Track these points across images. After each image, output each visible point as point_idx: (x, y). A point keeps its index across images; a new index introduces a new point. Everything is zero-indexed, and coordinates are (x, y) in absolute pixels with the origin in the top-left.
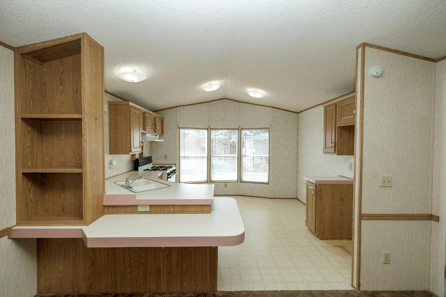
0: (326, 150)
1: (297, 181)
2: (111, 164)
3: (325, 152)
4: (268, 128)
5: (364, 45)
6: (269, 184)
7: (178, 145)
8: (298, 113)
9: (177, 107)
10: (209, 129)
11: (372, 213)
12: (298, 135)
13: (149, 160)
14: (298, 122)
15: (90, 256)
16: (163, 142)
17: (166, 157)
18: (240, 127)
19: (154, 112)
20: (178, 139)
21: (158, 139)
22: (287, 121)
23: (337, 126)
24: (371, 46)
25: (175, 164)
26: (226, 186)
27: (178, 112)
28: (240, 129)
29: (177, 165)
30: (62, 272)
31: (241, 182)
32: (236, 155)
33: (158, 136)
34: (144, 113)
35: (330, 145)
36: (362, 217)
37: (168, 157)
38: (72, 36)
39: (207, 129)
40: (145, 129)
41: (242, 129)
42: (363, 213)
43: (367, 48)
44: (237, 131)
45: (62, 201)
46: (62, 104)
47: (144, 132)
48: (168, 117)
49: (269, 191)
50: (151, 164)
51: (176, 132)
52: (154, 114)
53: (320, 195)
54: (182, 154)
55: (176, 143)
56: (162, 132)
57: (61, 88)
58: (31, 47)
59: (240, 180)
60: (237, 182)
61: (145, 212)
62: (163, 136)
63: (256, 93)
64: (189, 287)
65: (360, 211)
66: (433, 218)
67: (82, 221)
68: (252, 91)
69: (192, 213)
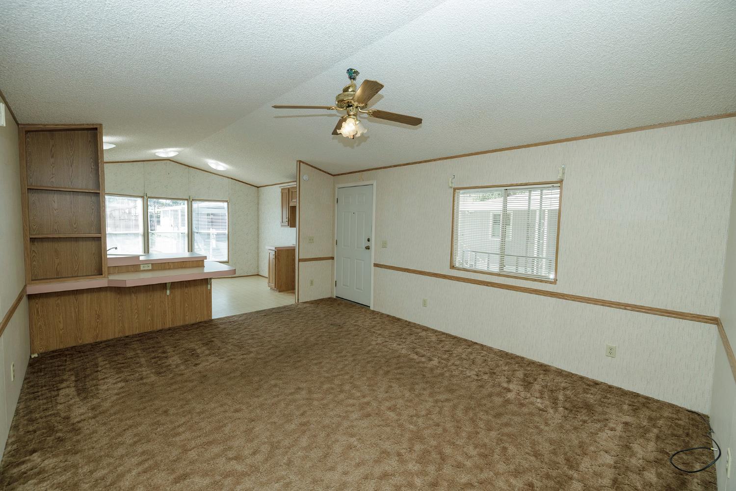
0: (283, 224)
1: (258, 257)
3: (282, 226)
4: (227, 201)
5: (300, 161)
6: (228, 263)
8: (258, 187)
10: (145, 197)
11: (305, 258)
12: (258, 210)
14: (258, 197)
15: (96, 310)
18: (191, 198)
23: (290, 206)
24: (303, 163)
28: (190, 200)
30: (63, 329)
32: (186, 232)
35: (285, 220)
36: (300, 260)
38: (87, 124)
39: (142, 197)
41: (193, 200)
42: (300, 258)
43: (301, 164)
44: (187, 202)
45: (56, 267)
46: (54, 175)
61: (147, 270)
63: (218, 165)
64: (190, 319)
65: (299, 258)
66: (333, 258)
67: (101, 276)
68: (212, 163)
69: (189, 267)
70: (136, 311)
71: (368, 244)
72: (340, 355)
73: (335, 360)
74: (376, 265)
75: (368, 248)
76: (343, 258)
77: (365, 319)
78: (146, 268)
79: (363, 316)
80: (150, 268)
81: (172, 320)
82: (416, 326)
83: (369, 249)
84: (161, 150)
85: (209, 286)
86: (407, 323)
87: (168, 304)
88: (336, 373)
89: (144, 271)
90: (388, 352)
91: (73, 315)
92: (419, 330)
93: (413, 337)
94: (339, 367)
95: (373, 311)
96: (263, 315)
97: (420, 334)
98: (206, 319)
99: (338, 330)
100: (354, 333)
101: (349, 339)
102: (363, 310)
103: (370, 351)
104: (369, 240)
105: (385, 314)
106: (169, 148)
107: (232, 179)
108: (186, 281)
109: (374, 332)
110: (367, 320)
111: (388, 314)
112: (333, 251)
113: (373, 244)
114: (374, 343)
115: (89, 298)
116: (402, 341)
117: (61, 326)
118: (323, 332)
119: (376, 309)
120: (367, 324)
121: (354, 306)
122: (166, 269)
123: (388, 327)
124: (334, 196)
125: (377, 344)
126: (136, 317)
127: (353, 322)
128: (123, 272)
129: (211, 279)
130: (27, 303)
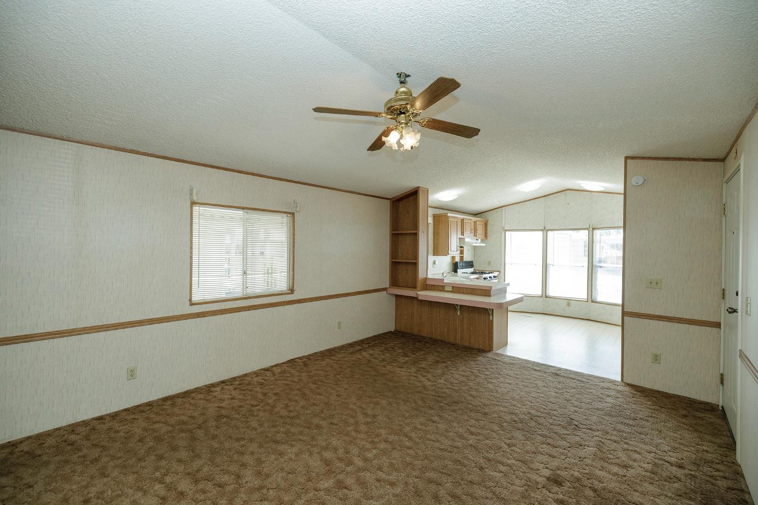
2: (434, 264)
7: (503, 250)
9: (502, 207)
10: (545, 230)
11: (637, 312)
13: (470, 264)
16: (484, 246)
17: (489, 263)
18: (591, 227)
20: (503, 243)
21: (480, 243)
25: (500, 271)
26: (568, 305)
27: (503, 213)
28: (591, 229)
29: (502, 272)
31: (593, 301)
32: (586, 265)
33: (480, 240)
34: (463, 220)
37: (492, 263)
39: (542, 230)
40: (462, 234)
42: (625, 310)
43: (628, 160)
47: (462, 237)
48: (492, 219)
50: (473, 269)
51: (501, 235)
52: (474, 219)
55: (500, 247)
56: (486, 236)
58: (397, 197)
59: (591, 299)
60: (587, 301)
62: (487, 240)
63: (593, 186)
64: (475, 344)
66: (719, 325)
67: (416, 289)
68: (586, 184)
69: (478, 295)
74: (741, 355)
78: (448, 290)
80: (451, 290)
85: (491, 317)
87: (458, 323)
91: (410, 312)
104: (737, 293)
112: (719, 313)
113: (739, 303)
117: (406, 318)
122: (460, 293)
126: (439, 325)
128: (435, 290)
129: (493, 310)
130: (394, 299)
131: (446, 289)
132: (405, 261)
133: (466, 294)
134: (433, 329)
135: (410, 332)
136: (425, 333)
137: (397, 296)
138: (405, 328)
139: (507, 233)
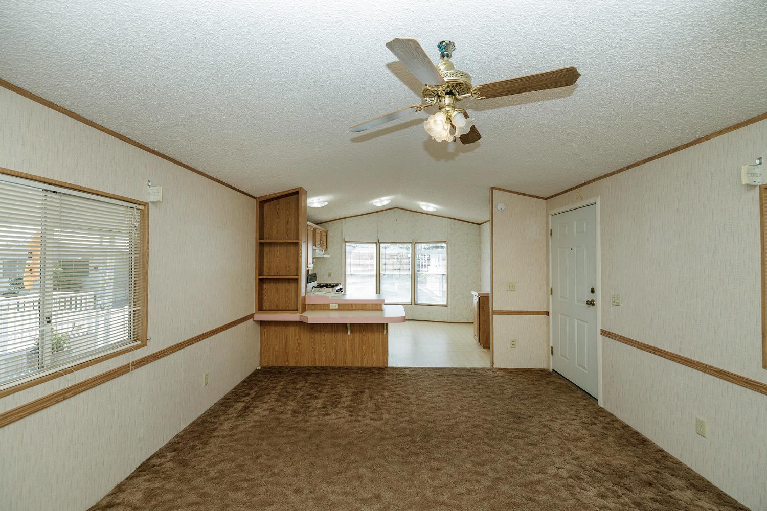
4: (446, 242)
5: (492, 188)
6: (447, 306)
7: (343, 261)
8: (480, 224)
9: (342, 218)
10: (378, 243)
11: (501, 310)
14: (480, 235)
16: (327, 258)
17: (330, 275)
18: (414, 241)
19: (316, 224)
20: (344, 255)
21: (324, 255)
22: (468, 233)
24: (497, 189)
25: (340, 283)
27: (343, 224)
28: (414, 243)
29: (343, 283)
30: (277, 351)
31: (415, 304)
32: (410, 273)
33: (324, 251)
37: (332, 275)
38: (292, 189)
39: (376, 243)
40: (315, 245)
41: (416, 243)
42: (494, 310)
43: (494, 190)
44: (411, 245)
47: (315, 248)
48: (332, 230)
49: (448, 315)
50: (316, 282)
51: (342, 246)
52: (321, 228)
53: (483, 307)
54: (348, 272)
55: (341, 259)
56: (327, 247)
57: (278, 220)
58: (267, 197)
59: (415, 303)
60: (412, 304)
62: (328, 251)
63: (429, 207)
64: (368, 363)
65: (492, 309)
66: (547, 313)
67: (296, 311)
68: (423, 205)
69: (369, 310)
70: (324, 346)
71: (590, 297)
72: (477, 468)
73: (463, 474)
74: (604, 333)
75: (591, 303)
76: (559, 315)
77: (573, 420)
78: (334, 308)
79: (573, 413)
80: (337, 307)
81: (352, 360)
82: (678, 469)
83: (593, 305)
84: (377, 200)
85: (385, 331)
86: (659, 456)
87: (349, 343)
88: (444, 498)
89: (333, 309)
90: (565, 500)
91: (284, 341)
92: (679, 483)
93: (649, 493)
94: (459, 489)
95: (601, 410)
96: (438, 374)
97: (673, 493)
98: (381, 365)
99: (511, 426)
100: (534, 438)
101: (516, 446)
102: (583, 403)
103: (532, 483)
104: (593, 291)
105: (621, 422)
106: (383, 197)
107: (451, 218)
108: (364, 324)
109: (569, 450)
110: (575, 422)
111: (628, 423)
112: (548, 304)
113: (598, 297)
114: (552, 470)
115: (293, 330)
116: (614, 491)
117: (277, 348)
118: (487, 421)
119: (609, 409)
120: (568, 430)
121: (573, 391)
122: (348, 310)
123: (607, 450)
124: (547, 226)
125: (556, 476)
126: (324, 350)
127: (548, 418)
128: (318, 310)
129: (387, 324)
130: (258, 327)
131: (331, 308)
132: (276, 277)
133: (356, 310)
134: (317, 357)
135: (283, 365)
136: (305, 362)
137: (261, 322)
138: (276, 361)
139: (347, 244)
